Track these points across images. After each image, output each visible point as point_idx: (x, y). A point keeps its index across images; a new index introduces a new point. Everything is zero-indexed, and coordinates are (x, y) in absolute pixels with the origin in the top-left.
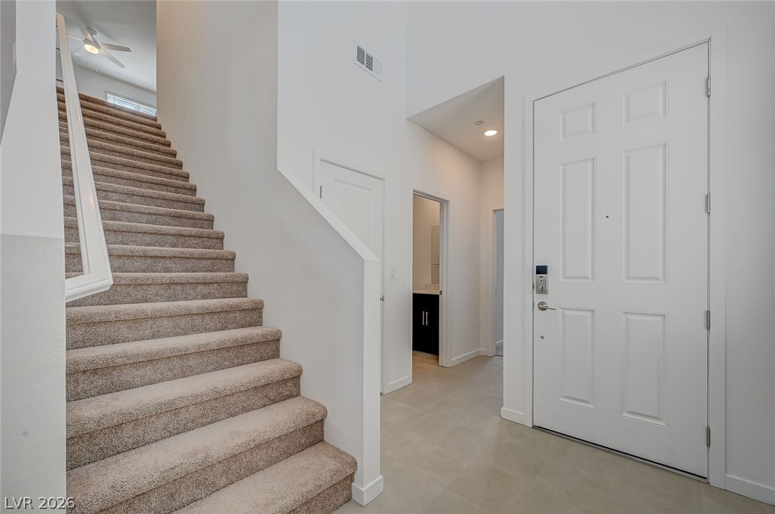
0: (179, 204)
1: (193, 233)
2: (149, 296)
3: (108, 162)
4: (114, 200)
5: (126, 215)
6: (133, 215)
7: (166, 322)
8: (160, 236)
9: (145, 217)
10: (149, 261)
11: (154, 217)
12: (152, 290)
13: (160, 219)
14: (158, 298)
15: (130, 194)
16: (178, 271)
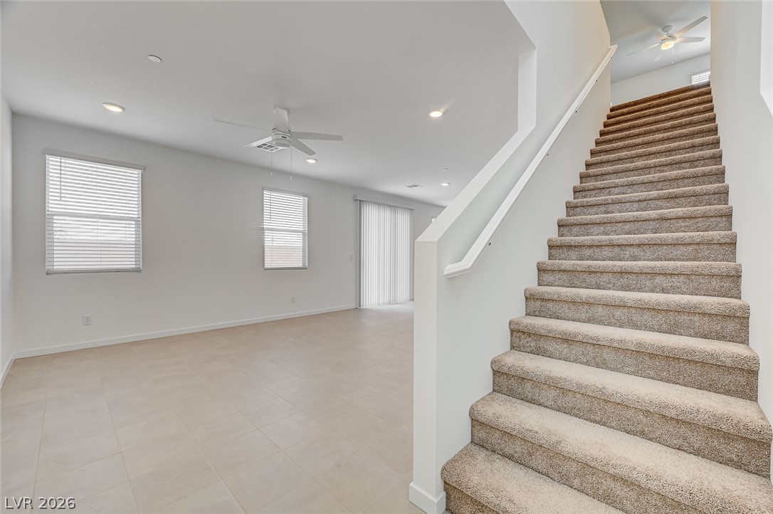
0: (686, 181)
1: (680, 214)
2: (602, 283)
3: (625, 159)
4: (617, 194)
5: (617, 206)
6: (623, 205)
7: (600, 309)
8: (640, 223)
9: (636, 205)
10: (616, 249)
11: (645, 203)
12: (605, 278)
13: (652, 204)
14: (610, 286)
15: (630, 185)
16: (648, 260)
